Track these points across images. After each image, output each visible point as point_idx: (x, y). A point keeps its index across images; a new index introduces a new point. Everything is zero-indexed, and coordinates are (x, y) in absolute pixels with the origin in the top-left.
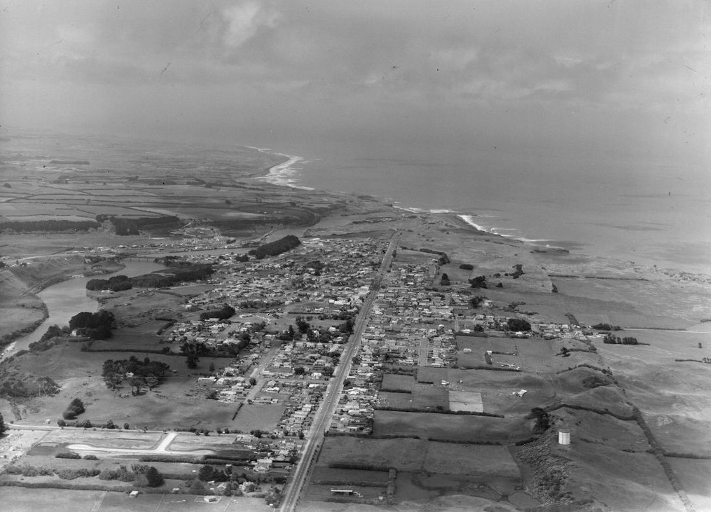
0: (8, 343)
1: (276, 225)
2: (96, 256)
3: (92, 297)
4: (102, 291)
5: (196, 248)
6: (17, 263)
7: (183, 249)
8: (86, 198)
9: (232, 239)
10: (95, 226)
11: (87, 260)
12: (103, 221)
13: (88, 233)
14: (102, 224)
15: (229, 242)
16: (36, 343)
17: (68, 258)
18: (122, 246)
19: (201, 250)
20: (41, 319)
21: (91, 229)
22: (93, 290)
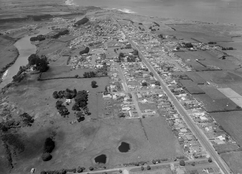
0: (4, 71)
1: (76, 15)
2: (30, 28)
3: (33, 44)
4: (36, 41)
5: (59, 23)
6: (6, 33)
7: (55, 24)
8: (23, 11)
9: (67, 20)
10: (28, 19)
11: (28, 30)
12: (29, 17)
13: (26, 21)
14: (29, 18)
15: (67, 21)
16: (15, 76)
17: (22, 30)
18: (37, 24)
19: (60, 24)
20: (17, 56)
21: (27, 20)
22: (33, 41)
